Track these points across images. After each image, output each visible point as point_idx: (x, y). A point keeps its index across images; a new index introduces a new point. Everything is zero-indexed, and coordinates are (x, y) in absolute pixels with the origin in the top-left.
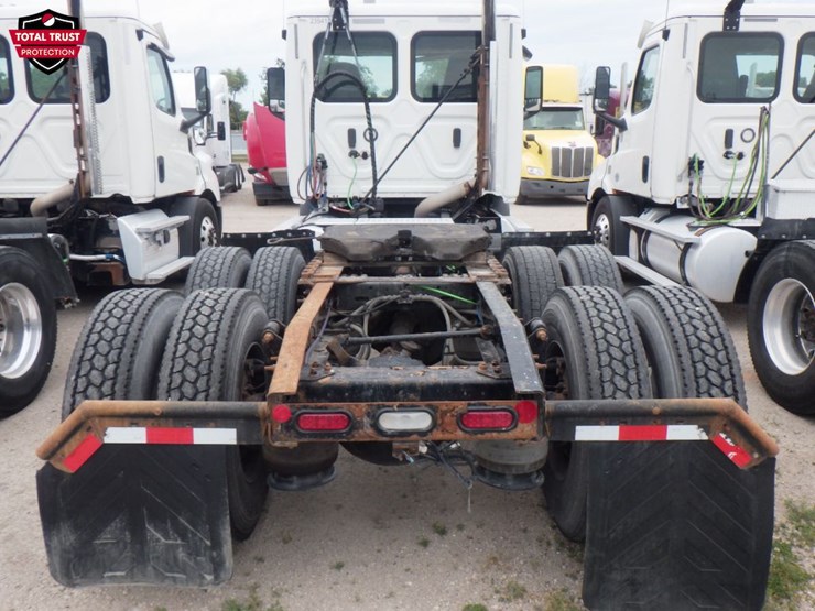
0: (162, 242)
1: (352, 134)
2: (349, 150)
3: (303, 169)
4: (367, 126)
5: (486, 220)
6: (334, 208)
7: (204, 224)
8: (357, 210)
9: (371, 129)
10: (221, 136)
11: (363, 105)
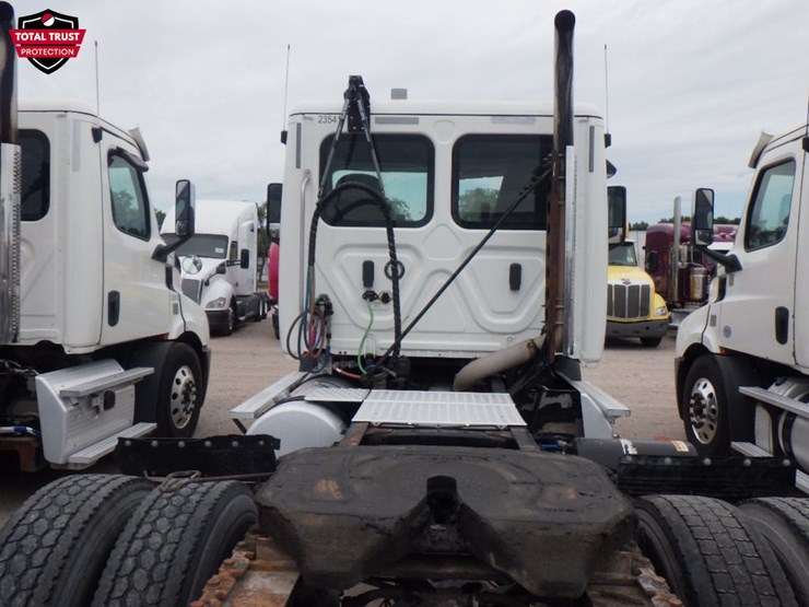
0: (102, 407)
1: (368, 268)
2: (362, 290)
3: (297, 314)
4: (388, 258)
5: (557, 394)
6: (339, 370)
7: (179, 375)
8: (370, 375)
9: (394, 262)
10: (245, 264)
11: (385, 229)
